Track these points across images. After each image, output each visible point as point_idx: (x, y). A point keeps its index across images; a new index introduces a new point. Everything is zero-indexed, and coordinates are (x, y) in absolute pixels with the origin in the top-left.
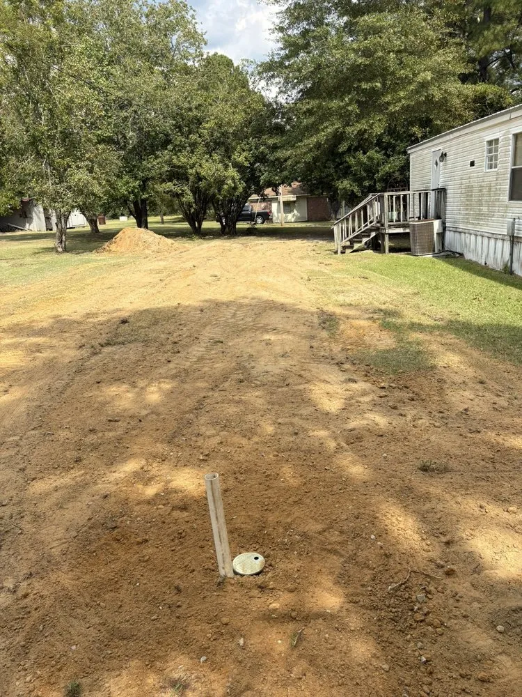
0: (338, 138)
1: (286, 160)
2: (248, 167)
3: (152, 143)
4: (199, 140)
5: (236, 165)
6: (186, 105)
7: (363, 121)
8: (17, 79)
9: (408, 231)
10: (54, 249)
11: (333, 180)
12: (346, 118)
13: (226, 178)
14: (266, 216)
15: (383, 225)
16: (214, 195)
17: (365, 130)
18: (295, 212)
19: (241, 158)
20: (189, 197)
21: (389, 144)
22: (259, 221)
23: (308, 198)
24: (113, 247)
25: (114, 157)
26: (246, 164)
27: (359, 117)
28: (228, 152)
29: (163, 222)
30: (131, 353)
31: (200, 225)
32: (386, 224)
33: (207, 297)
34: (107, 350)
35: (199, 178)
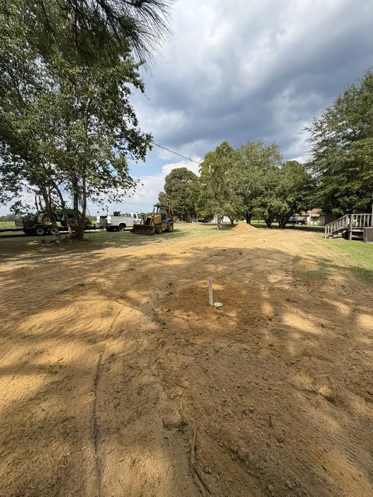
0: (336, 191)
1: (310, 200)
2: (292, 203)
3: (256, 194)
4: (274, 193)
5: (287, 202)
6: (270, 181)
7: (349, 184)
8: (213, 176)
9: (363, 231)
10: (216, 229)
11: (331, 208)
12: (340, 183)
13: (282, 207)
14: (303, 222)
15: (350, 228)
16: (277, 213)
17: (350, 188)
18: (319, 221)
19: (290, 199)
20: (266, 213)
21: (363, 193)
22: (300, 224)
23: (326, 216)
24: (235, 229)
25: (241, 199)
26: (292, 201)
27: (347, 182)
28: (285, 198)
29: (259, 222)
30: (220, 258)
31: (270, 224)
32: (351, 227)
33: (256, 247)
34: (215, 256)
35: (271, 206)
